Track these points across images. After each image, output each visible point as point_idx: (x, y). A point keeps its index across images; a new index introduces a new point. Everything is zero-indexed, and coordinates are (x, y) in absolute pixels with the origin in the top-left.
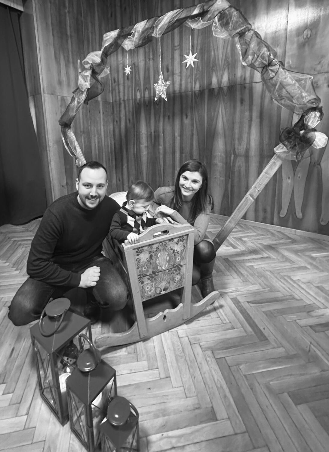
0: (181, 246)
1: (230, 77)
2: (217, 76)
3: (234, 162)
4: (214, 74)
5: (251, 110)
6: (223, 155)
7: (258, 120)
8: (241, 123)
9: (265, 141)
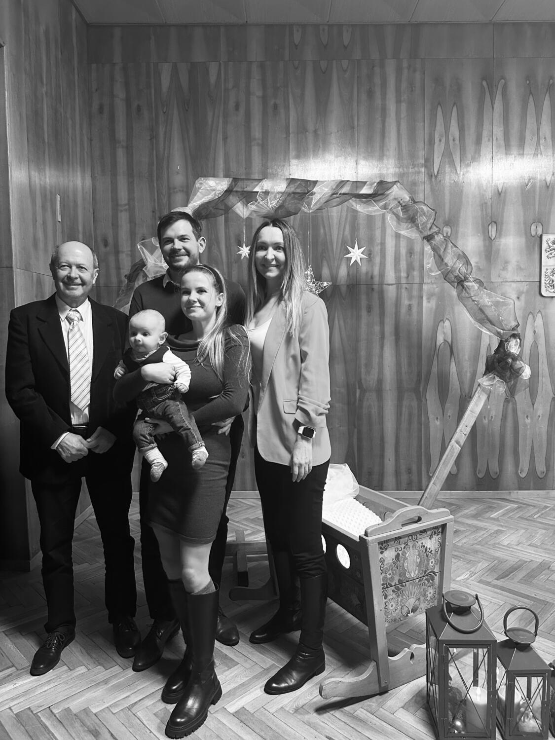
0: (436, 543)
1: (351, 272)
2: (330, 268)
3: (361, 400)
4: (325, 263)
5: (382, 323)
6: (343, 390)
7: (394, 338)
8: (369, 342)
9: (403, 369)
